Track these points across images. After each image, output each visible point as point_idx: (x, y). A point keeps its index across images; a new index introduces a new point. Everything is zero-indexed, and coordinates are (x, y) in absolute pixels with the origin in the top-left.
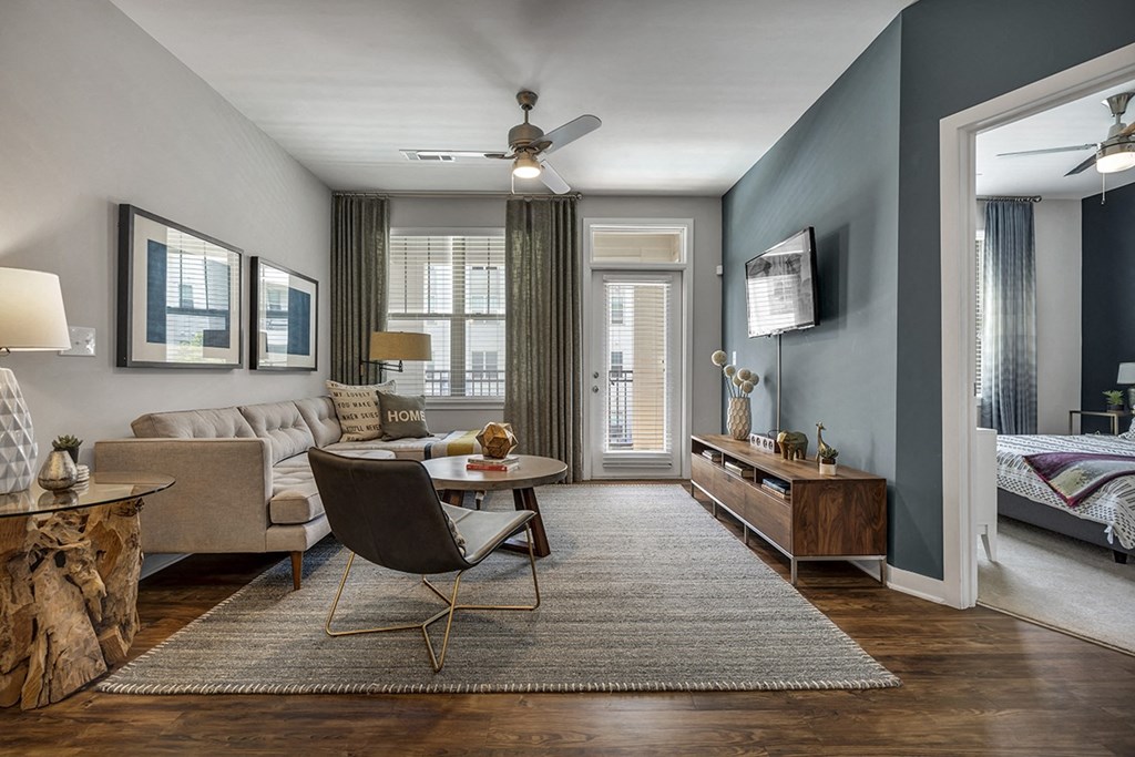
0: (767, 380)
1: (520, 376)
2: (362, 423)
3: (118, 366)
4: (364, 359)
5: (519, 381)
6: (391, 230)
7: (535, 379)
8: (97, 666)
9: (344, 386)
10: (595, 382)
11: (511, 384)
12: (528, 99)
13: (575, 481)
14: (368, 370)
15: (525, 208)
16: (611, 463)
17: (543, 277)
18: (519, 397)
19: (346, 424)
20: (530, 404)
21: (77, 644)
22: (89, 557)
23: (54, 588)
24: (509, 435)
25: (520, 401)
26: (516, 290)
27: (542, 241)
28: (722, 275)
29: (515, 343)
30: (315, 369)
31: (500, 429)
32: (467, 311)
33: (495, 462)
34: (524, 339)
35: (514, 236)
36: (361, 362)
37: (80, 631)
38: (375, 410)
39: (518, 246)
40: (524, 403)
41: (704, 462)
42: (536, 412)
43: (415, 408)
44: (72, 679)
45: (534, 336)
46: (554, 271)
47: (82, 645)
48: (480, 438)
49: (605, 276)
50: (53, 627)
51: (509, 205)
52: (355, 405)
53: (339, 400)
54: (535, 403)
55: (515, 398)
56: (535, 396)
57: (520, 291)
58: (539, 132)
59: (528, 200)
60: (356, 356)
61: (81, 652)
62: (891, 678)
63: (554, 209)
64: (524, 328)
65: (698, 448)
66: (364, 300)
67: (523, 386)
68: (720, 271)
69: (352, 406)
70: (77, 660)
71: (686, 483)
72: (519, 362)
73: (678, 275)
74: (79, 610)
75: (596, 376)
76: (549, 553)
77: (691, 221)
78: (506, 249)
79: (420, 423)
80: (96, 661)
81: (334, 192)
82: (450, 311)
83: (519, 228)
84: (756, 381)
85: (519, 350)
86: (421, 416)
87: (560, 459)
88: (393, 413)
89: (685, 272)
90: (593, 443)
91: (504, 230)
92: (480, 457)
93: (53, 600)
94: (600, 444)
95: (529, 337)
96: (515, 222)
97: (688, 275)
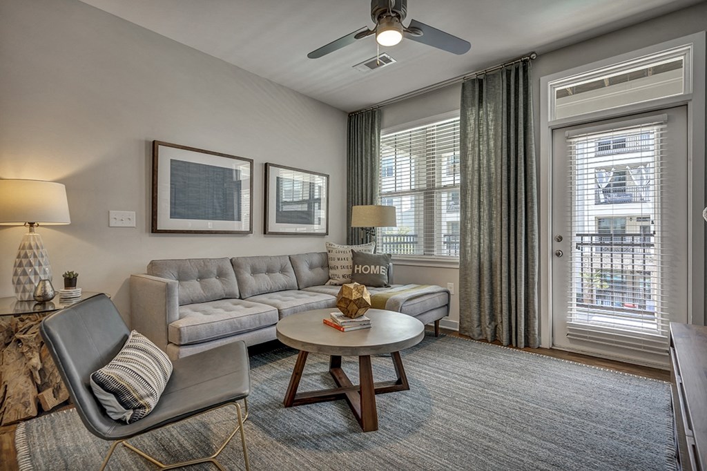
1: (472, 239)
2: (340, 272)
3: (152, 232)
5: (471, 244)
6: (382, 132)
7: (486, 242)
8: (27, 411)
9: (336, 246)
10: (557, 245)
11: (465, 247)
15: (477, 85)
16: (577, 335)
17: (496, 145)
18: (471, 258)
19: (332, 272)
20: (482, 266)
21: (18, 395)
22: (33, 344)
23: (13, 359)
25: (472, 262)
26: (470, 162)
27: (495, 112)
30: (327, 234)
35: (468, 114)
37: (22, 387)
39: (472, 122)
40: (475, 263)
42: (486, 272)
43: (377, 264)
44: (10, 415)
45: (485, 202)
46: (505, 137)
47: (21, 396)
49: (567, 132)
50: (7, 381)
51: (464, 87)
52: (339, 259)
54: (486, 264)
55: (469, 259)
56: (486, 258)
57: (473, 161)
59: (480, 77)
61: (19, 400)
63: (504, 77)
64: (475, 195)
67: (474, 248)
69: (336, 260)
70: (16, 404)
72: (472, 226)
73: (682, 110)
74: (25, 374)
75: (559, 239)
76: (375, 428)
78: (461, 127)
79: (379, 276)
80: (27, 408)
81: (349, 114)
82: (424, 187)
83: (473, 105)
88: (358, 267)
89: (690, 105)
91: (459, 112)
93: (11, 365)
96: (469, 100)
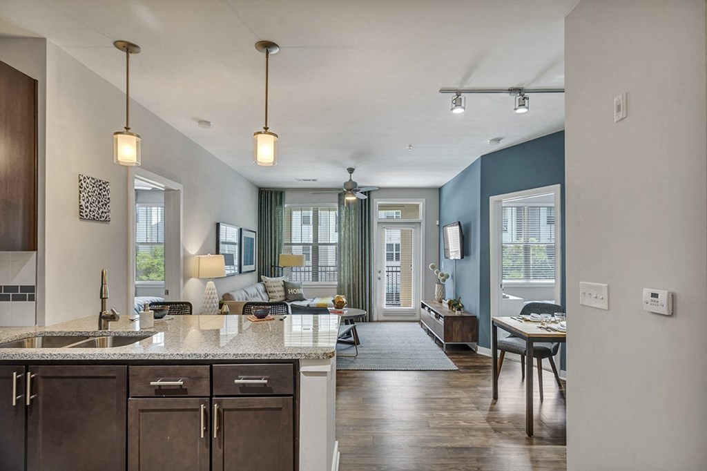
0: (452, 276)
1: (344, 272)
2: (278, 294)
4: (273, 265)
5: (344, 275)
6: (285, 205)
7: (351, 274)
9: (268, 278)
10: (379, 275)
11: (340, 276)
12: (351, 171)
13: (369, 321)
14: (275, 270)
16: (386, 313)
17: (355, 227)
18: (344, 282)
19: (271, 295)
20: (349, 285)
24: (345, 300)
26: (342, 233)
27: (355, 210)
28: (439, 225)
29: (342, 257)
30: (255, 270)
31: (341, 298)
32: (319, 242)
33: (339, 310)
34: (346, 254)
35: (342, 208)
36: (272, 266)
38: (282, 288)
39: (343, 212)
40: (346, 285)
41: (424, 312)
42: (352, 289)
43: (299, 288)
45: (351, 254)
46: (360, 224)
48: (333, 301)
49: (384, 226)
51: (340, 194)
53: (267, 284)
54: (352, 285)
55: (342, 282)
56: (351, 282)
57: (345, 234)
58: (355, 184)
60: (270, 263)
62: (457, 368)
64: (346, 249)
65: (423, 306)
66: (273, 238)
67: (346, 277)
68: (438, 223)
69: (273, 287)
71: (419, 321)
72: (344, 266)
73: (418, 225)
75: (380, 272)
76: (359, 344)
77: (425, 199)
78: (338, 214)
79: (301, 294)
81: (260, 188)
82: (312, 242)
84: (448, 277)
85: (344, 260)
86: (301, 291)
87: (363, 309)
88: (290, 290)
90: (378, 304)
91: (337, 205)
92: (334, 308)
94: (381, 304)
95: (349, 254)
96: (342, 201)
97: (423, 224)
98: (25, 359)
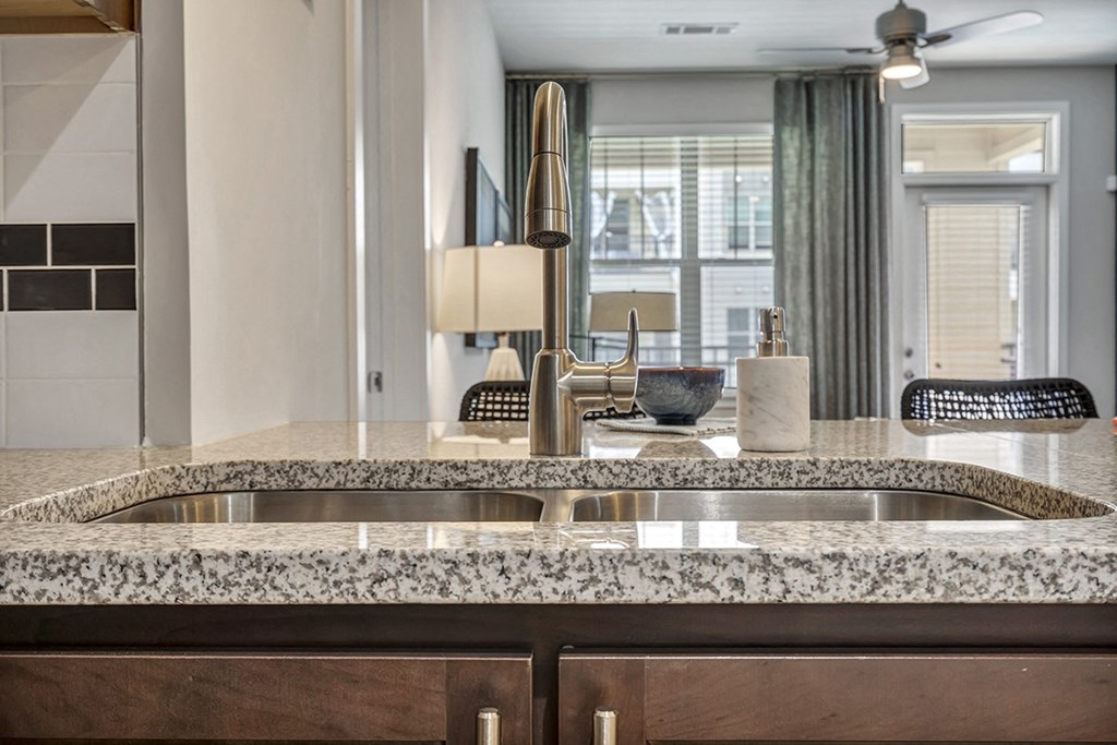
6: (593, 129)
10: (907, 364)
15: (803, 91)
28: (1116, 193)
32: (702, 254)
35: (787, 135)
39: (791, 152)
46: (851, 191)
49: (925, 197)
51: (780, 87)
57: (796, 222)
59: (806, 79)
68: (1111, 186)
73: (1041, 193)
75: (910, 354)
77: (1065, 105)
78: (774, 155)
81: (508, 73)
83: (794, 124)
89: (1054, 187)
91: (770, 127)
96: (789, 114)
97: (1059, 191)
98: (549, 593)
